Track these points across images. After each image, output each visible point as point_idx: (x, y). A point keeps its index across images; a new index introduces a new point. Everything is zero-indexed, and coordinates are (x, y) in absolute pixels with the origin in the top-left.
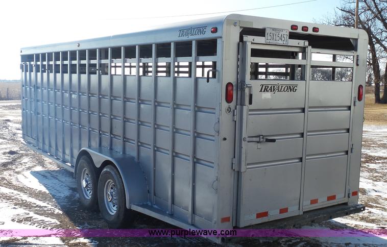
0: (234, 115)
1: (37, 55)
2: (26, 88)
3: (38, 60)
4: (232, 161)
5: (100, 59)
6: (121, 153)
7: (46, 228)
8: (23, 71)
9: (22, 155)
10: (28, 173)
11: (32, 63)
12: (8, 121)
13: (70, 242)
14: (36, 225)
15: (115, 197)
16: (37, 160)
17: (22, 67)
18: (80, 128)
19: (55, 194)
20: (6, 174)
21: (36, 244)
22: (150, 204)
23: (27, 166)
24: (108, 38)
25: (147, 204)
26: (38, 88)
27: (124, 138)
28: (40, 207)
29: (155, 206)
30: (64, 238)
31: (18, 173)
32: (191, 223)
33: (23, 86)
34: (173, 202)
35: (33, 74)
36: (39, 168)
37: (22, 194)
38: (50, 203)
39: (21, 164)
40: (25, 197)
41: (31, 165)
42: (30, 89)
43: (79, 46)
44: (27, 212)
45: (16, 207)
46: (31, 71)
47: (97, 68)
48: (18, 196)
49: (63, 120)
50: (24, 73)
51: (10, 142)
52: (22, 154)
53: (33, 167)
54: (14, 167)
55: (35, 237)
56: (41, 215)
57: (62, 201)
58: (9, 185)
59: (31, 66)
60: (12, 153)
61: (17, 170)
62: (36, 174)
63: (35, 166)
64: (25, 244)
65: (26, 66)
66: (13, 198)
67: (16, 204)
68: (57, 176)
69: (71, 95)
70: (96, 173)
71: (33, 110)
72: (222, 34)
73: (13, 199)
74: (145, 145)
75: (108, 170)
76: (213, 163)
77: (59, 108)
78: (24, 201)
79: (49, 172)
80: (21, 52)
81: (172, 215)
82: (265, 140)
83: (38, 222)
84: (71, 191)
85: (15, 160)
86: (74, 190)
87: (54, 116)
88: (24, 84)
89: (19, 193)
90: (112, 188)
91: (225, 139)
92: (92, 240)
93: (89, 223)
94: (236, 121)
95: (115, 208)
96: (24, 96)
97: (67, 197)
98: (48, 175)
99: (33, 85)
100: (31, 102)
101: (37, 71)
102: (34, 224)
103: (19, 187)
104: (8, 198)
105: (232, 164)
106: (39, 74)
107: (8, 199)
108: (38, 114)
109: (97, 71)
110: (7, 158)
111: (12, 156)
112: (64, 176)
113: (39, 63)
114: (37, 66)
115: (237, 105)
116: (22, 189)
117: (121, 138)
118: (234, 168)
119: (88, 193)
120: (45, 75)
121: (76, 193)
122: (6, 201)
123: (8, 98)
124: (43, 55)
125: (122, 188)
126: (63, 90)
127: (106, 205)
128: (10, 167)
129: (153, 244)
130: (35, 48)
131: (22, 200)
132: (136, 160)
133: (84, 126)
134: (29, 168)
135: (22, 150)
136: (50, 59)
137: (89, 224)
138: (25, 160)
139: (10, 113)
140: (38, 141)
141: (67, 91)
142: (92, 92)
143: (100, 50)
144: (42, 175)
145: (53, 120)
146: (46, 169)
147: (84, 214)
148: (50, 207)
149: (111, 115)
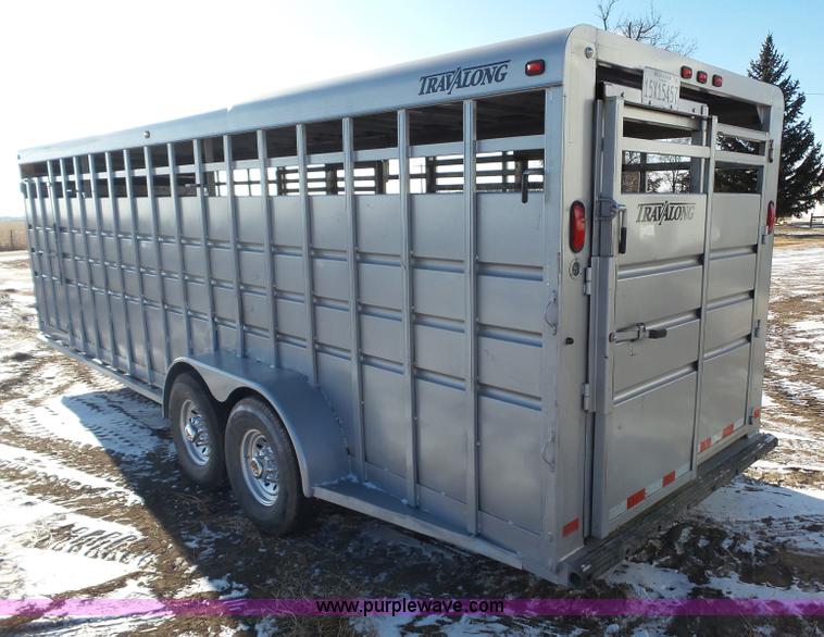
0: (585, 281)
1: (55, 163)
2: (37, 231)
3: (56, 172)
4: (583, 390)
5: (204, 161)
6: (272, 366)
7: (110, 556)
8: (26, 197)
9: (43, 361)
10: (56, 402)
11: (45, 179)
12: (12, 291)
13: (178, 597)
14: (85, 548)
15: (270, 467)
16: (76, 369)
17: (23, 188)
18: (166, 310)
19: (122, 451)
20: (8, 410)
21: (89, 621)
22: (355, 480)
23: (55, 385)
24: (222, 114)
25: (349, 480)
26: (62, 229)
27: (277, 332)
28: (91, 491)
29: (369, 485)
30: (161, 586)
31: (34, 403)
32: (473, 532)
33: (30, 227)
34: (418, 480)
35: (49, 202)
36: (80, 389)
37: (45, 459)
38: (114, 478)
39: (42, 382)
40: (53, 467)
41: (64, 383)
42: (47, 232)
43: (148, 136)
44: (61, 509)
45: (32, 499)
46: (44, 195)
47: (198, 182)
48: (35, 467)
49: (125, 294)
50: (28, 200)
51: (15, 333)
52: (42, 358)
53: (67, 386)
54: (25, 389)
55: (85, 597)
56: (95, 514)
57: (139, 467)
58: (15, 437)
59: (43, 185)
60: (20, 357)
61: (32, 397)
62: (75, 403)
63: (72, 382)
64: (60, 625)
65: (33, 186)
66: (24, 472)
67: (31, 491)
68: (121, 402)
69: (138, 242)
70: (217, 413)
71: (58, 274)
72: (562, 76)
73: (24, 477)
74: (331, 350)
75: (249, 410)
76: (539, 399)
77: (114, 269)
78: (52, 480)
79: (104, 395)
80: (19, 158)
81: (416, 510)
82: (647, 335)
83: (88, 539)
84: (156, 438)
85: (26, 375)
86: (161, 434)
87: (103, 285)
88: (31, 223)
89: (38, 456)
90: (259, 446)
91: (569, 341)
92: (230, 580)
93: (213, 524)
94: (589, 296)
95: (270, 489)
96: (34, 246)
97: (149, 457)
98: (102, 402)
99: (51, 224)
100: (50, 258)
101: (58, 195)
102: (80, 546)
103: (38, 438)
104: (13, 475)
105: (583, 397)
106: (63, 202)
107: (13, 478)
108: (68, 281)
109: (198, 190)
110: (11, 369)
111: (21, 365)
112: (135, 402)
113: (60, 179)
114: (57, 186)
115: (591, 255)
116: (44, 446)
117: (271, 334)
118: (587, 408)
119: (200, 450)
120: (76, 202)
121: (167, 442)
122: (8, 484)
123: (13, 248)
124: (68, 161)
125: (290, 450)
126: (118, 232)
127: (249, 483)
128: (17, 391)
129: (376, 574)
130: (47, 148)
131: (47, 478)
132: (312, 381)
133: (173, 306)
134: (59, 390)
135: (42, 350)
136: (83, 169)
137: (214, 528)
138: (50, 370)
139: (16, 274)
140: (73, 334)
141: (130, 234)
142: (186, 235)
143: (202, 141)
144: (89, 405)
145: (102, 294)
146: (96, 390)
147: (197, 501)
148: (113, 487)
149: (240, 283)
